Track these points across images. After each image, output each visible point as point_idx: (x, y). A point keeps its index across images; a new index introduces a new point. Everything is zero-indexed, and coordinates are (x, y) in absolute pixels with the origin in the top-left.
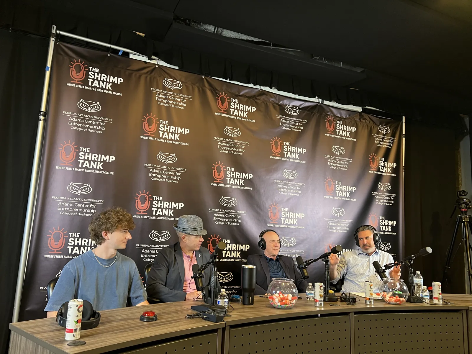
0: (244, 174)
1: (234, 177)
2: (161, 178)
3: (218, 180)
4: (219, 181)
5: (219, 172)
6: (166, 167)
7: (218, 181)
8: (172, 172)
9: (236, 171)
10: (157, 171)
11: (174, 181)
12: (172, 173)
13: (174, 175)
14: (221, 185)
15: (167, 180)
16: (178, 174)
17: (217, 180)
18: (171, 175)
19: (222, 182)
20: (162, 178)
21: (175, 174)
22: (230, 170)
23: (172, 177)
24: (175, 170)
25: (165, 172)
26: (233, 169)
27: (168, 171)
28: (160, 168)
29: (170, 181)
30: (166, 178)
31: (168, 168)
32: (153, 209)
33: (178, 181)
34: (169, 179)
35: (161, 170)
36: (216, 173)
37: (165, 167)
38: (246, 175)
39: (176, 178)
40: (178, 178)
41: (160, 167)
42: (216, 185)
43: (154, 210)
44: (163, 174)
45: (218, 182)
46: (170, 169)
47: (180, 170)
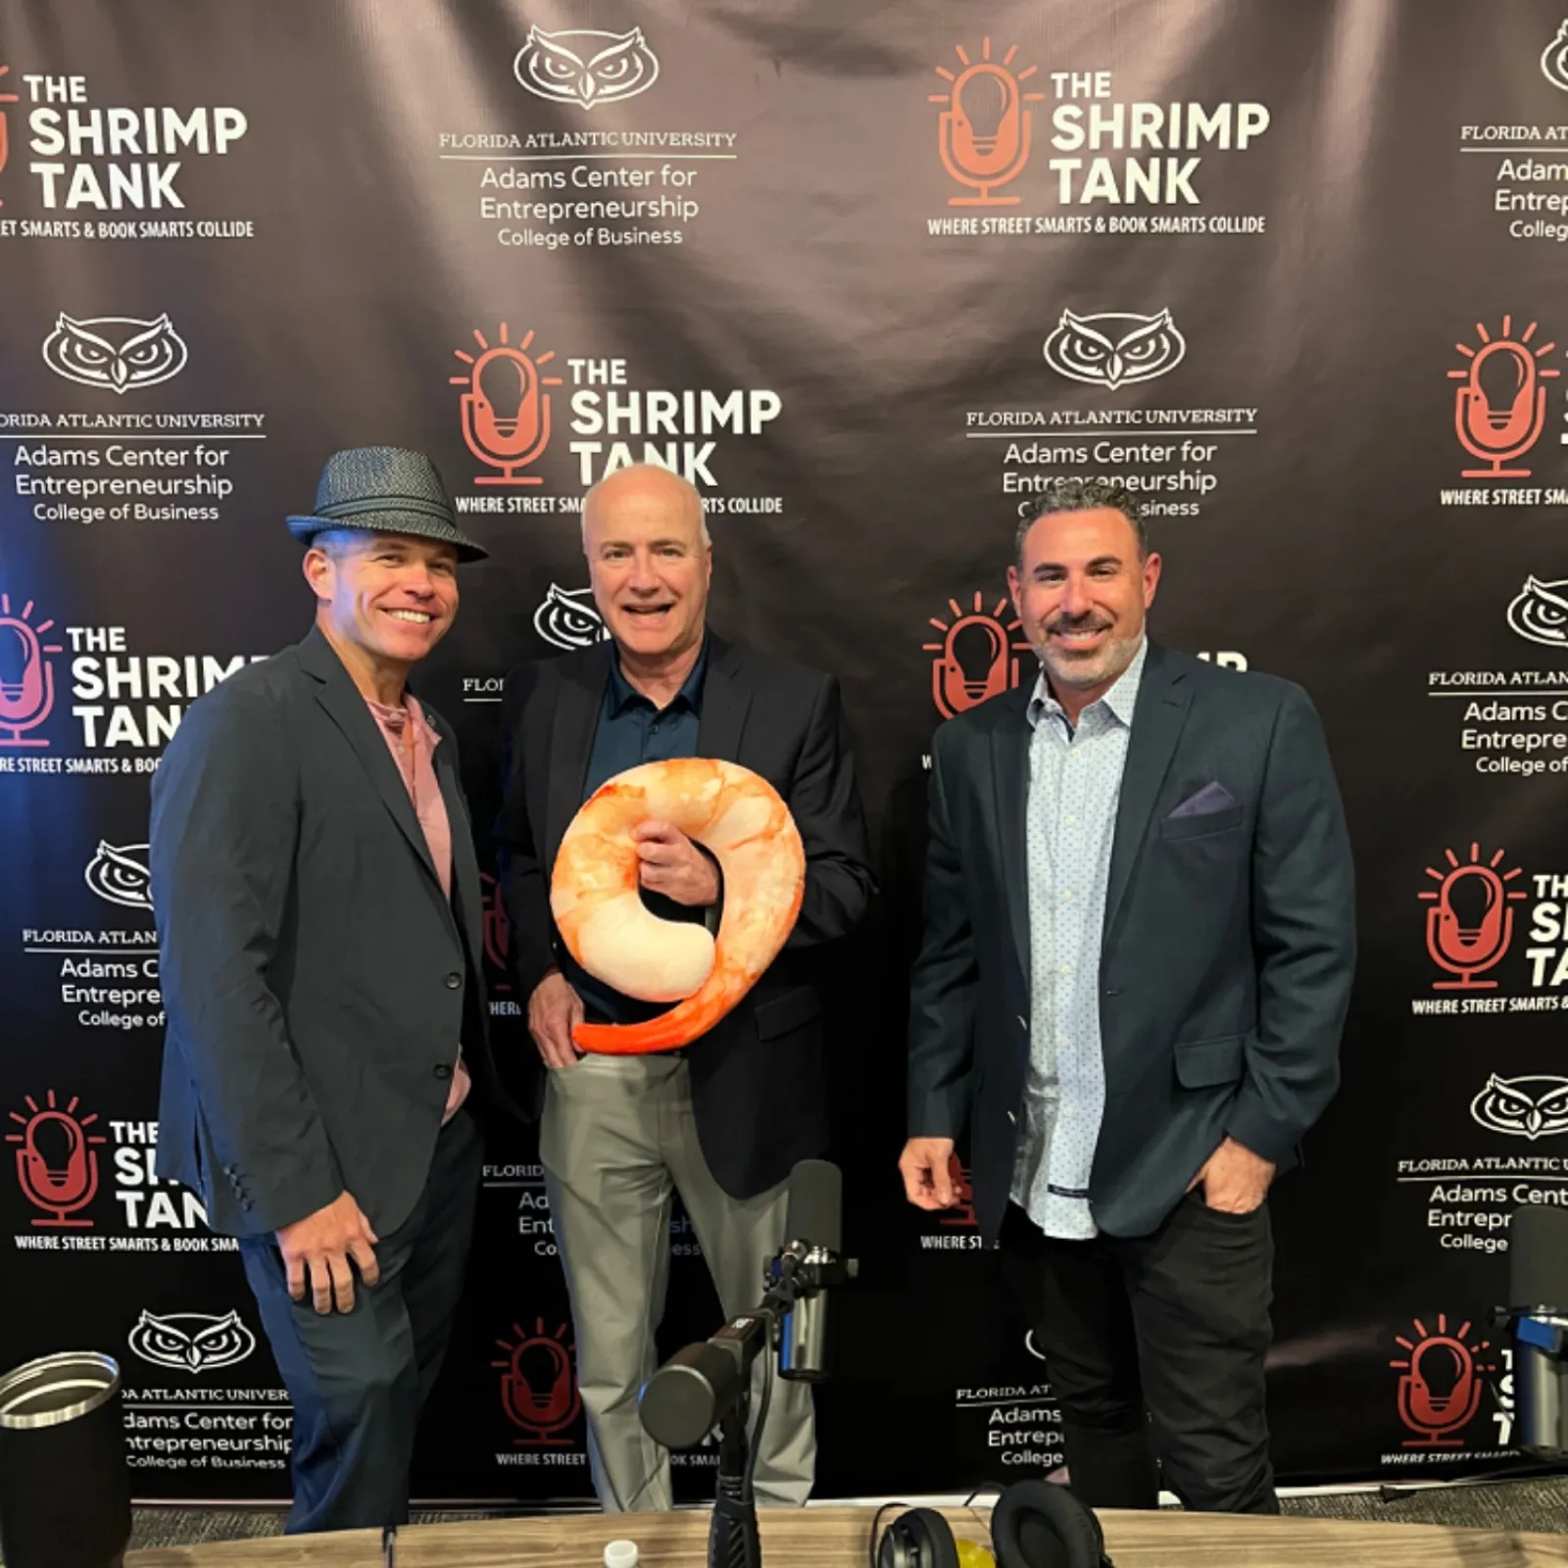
0: (708, 398)
1: (635, 429)
2: (94, 502)
3: (508, 466)
4: (516, 472)
5: (506, 408)
6: (124, 422)
7: (508, 473)
8: (166, 446)
9: (641, 379)
10: (58, 458)
11: (192, 513)
12: (173, 458)
13: (190, 469)
14: (529, 505)
15: (141, 512)
16: (212, 458)
17: (500, 472)
18: (163, 473)
19: (538, 481)
20: (107, 500)
21: (191, 458)
22: (598, 378)
23: (173, 487)
24: (190, 430)
25: (117, 456)
26: (616, 370)
27: (138, 447)
28: (80, 430)
29: (166, 514)
30: (134, 498)
31: (140, 421)
32: (77, 711)
33: (220, 504)
34: (155, 501)
35: (86, 446)
36: (485, 418)
37: (115, 421)
38: (722, 404)
39: (204, 486)
40: (220, 488)
41: (80, 421)
42: (494, 504)
43: (89, 714)
44: (104, 471)
45: (508, 480)
46: (156, 430)
47: (219, 430)
